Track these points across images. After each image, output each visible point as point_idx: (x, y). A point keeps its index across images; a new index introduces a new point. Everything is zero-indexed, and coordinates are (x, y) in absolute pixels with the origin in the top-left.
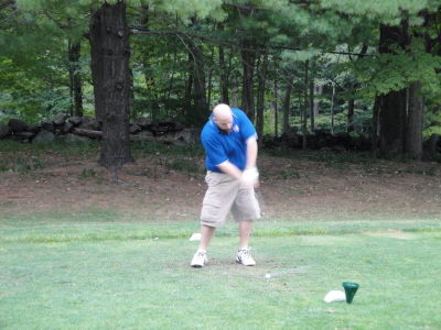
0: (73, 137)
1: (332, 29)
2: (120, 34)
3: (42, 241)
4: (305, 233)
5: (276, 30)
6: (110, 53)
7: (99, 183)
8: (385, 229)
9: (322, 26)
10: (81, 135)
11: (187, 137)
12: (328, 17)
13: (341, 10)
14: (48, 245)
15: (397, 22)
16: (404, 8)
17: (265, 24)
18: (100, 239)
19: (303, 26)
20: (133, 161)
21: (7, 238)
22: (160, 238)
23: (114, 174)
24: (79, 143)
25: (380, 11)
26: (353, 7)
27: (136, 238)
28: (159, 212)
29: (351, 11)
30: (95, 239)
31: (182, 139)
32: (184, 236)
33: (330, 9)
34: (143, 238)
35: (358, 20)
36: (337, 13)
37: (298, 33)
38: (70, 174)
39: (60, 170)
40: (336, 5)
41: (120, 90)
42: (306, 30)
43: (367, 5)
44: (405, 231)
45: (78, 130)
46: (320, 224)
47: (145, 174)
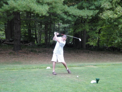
0: (3, 44)
1: (72, 19)
2: (19, 19)
3: (11, 69)
4: (72, 67)
5: (59, 19)
6: (16, 24)
7: (14, 55)
8: (89, 65)
9: (70, 18)
10: (5, 43)
11: (31, 44)
12: (71, 16)
13: (74, 15)
14: (13, 70)
15: (86, 18)
16: (88, 15)
17: (57, 18)
18: (25, 69)
19: (65, 19)
20: (21, 50)
21: (2, 69)
22: (39, 68)
23: (17, 53)
24: (5, 45)
25: (82, 15)
26: (77, 14)
27: (33, 68)
28: (31, 62)
29: (76, 15)
30: (24, 69)
31: (30, 45)
32: (45, 68)
33: (71, 15)
34: (35, 68)
35: (78, 17)
36: (73, 15)
37: (64, 20)
38: (6, 53)
39: (3, 52)
40: (73, 14)
41: (18, 33)
42: (66, 19)
43: (79, 14)
44: (94, 66)
45: (4, 42)
46: (74, 65)
47: (25, 53)
